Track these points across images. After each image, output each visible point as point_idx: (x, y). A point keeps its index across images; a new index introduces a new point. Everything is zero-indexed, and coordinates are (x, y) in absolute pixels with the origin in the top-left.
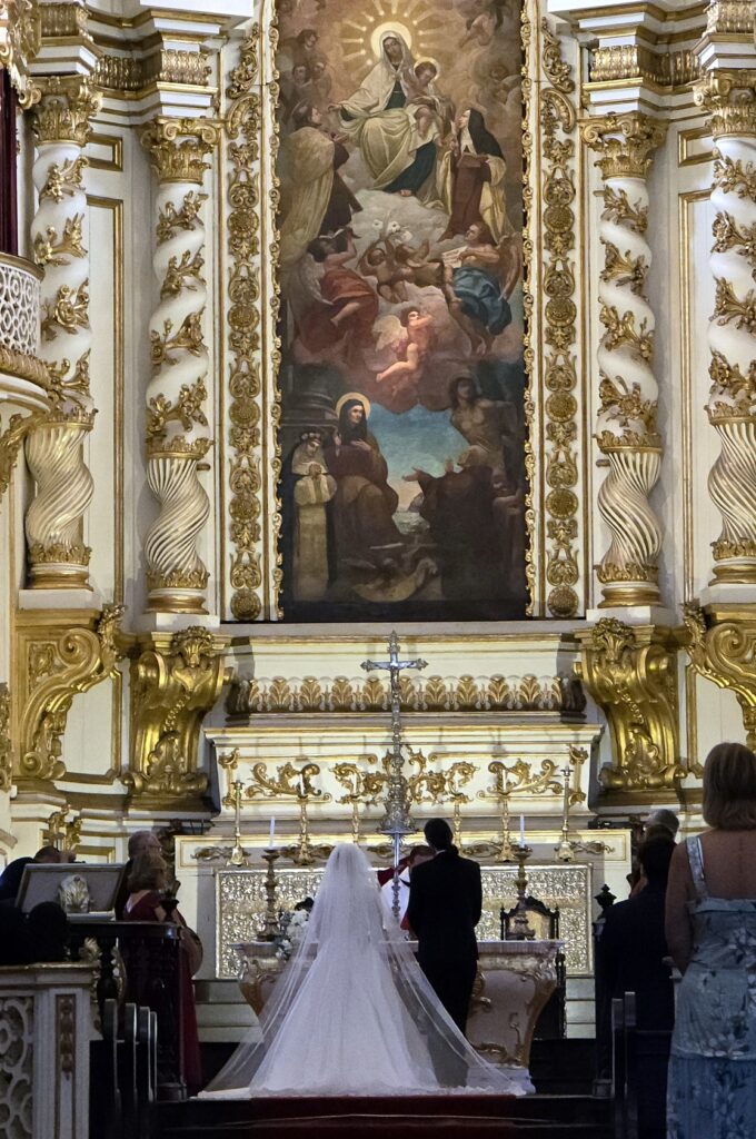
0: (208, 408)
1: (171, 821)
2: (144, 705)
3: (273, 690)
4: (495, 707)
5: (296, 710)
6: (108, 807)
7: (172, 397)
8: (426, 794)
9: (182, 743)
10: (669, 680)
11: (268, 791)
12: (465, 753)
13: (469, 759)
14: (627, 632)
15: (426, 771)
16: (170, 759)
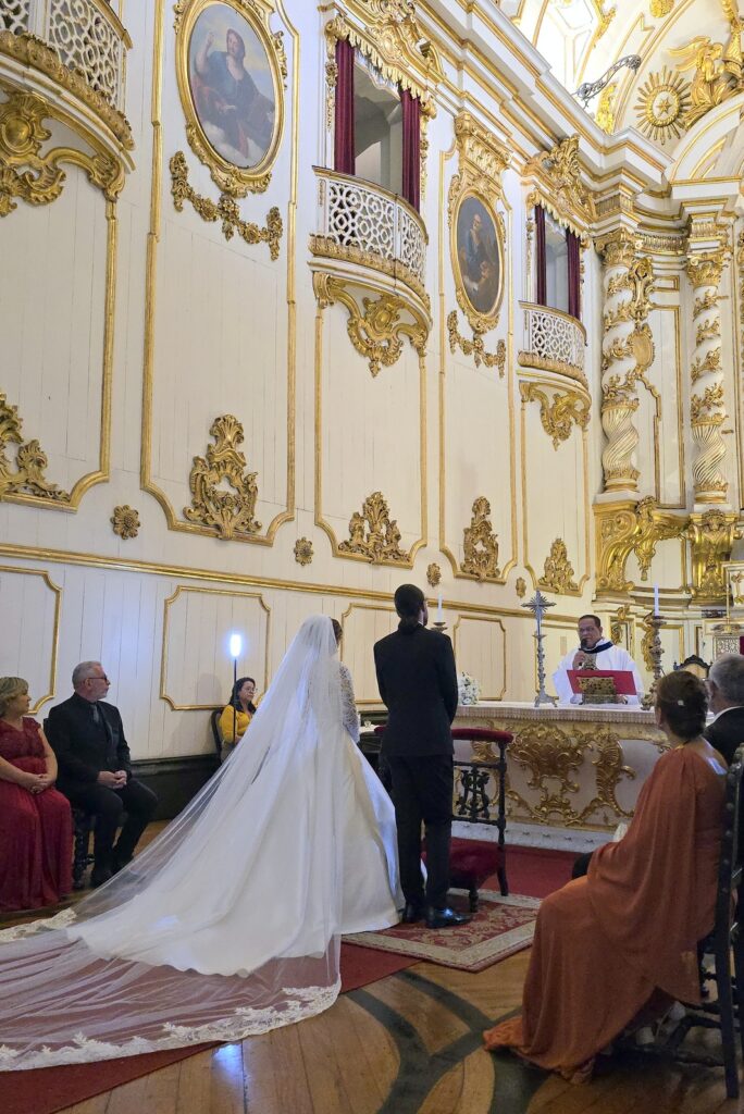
6: (680, 604)
7: (701, 395)
16: (712, 579)
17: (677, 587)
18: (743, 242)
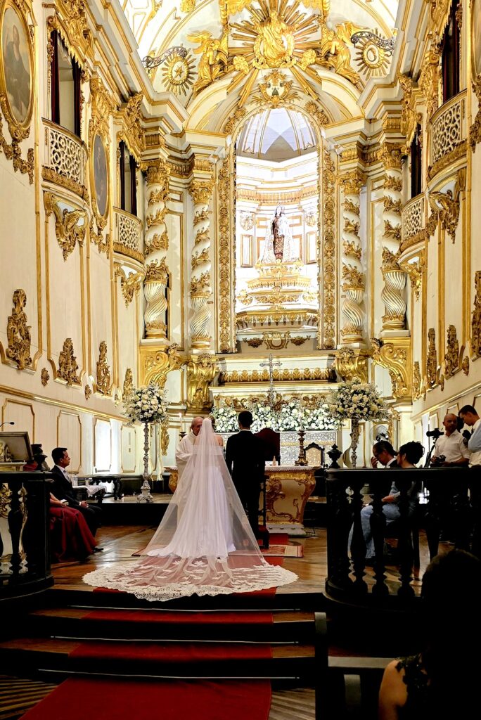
0: (211, 281)
2: (191, 380)
3: (233, 375)
5: (240, 381)
7: (198, 277)
9: (204, 392)
10: (365, 368)
14: (351, 351)
15: (282, 400)
16: (199, 398)
18: (222, 176)
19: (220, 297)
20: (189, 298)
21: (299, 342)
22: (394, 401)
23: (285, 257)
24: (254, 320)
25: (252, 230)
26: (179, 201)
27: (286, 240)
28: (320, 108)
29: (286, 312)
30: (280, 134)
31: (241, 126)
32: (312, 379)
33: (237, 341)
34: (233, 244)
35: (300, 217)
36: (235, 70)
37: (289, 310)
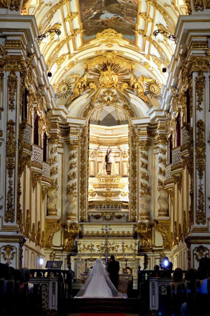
0: (76, 187)
1: (70, 254)
2: (66, 235)
3: (87, 233)
4: (123, 236)
5: (90, 236)
6: (60, 251)
7: (71, 185)
8: (111, 250)
9: (72, 241)
10: (151, 232)
11: (86, 249)
12: (118, 244)
13: (118, 245)
14: (144, 224)
15: (111, 246)
16: (70, 244)
17: (59, 246)
18: (82, 136)
19: (80, 194)
20: (65, 194)
21: (119, 217)
22: (163, 248)
23: (112, 174)
24: (97, 205)
25: (95, 158)
26: (62, 147)
27: (112, 165)
28: (130, 108)
29: (113, 202)
30: (109, 112)
31: (92, 113)
32: (126, 236)
33: (89, 216)
34: (87, 168)
35: (119, 153)
36: (90, 88)
37: (114, 201)
